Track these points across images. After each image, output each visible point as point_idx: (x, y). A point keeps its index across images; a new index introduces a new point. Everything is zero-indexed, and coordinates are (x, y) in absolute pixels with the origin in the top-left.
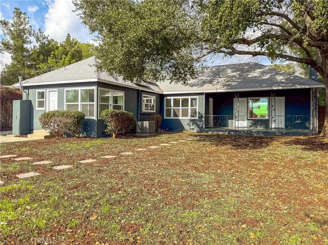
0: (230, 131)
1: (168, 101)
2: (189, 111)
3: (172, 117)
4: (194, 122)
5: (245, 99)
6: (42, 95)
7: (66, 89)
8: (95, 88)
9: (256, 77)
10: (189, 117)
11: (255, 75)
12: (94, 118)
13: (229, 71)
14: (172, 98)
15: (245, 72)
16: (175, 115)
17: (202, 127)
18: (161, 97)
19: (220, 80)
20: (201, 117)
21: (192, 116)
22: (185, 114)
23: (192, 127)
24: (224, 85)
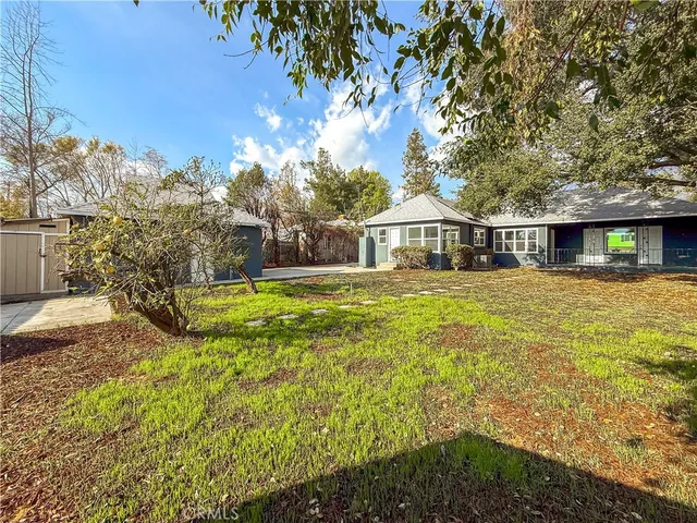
0: (582, 267)
1: (499, 234)
2: (526, 244)
3: (504, 251)
4: (533, 257)
5: (601, 230)
6: (383, 233)
7: (409, 227)
8: (438, 225)
9: (617, 203)
10: (526, 251)
11: (616, 201)
12: (439, 252)
13: (576, 197)
14: (503, 231)
15: (600, 198)
16: (508, 249)
17: (544, 263)
18: (490, 230)
19: (566, 209)
20: (542, 251)
21: (530, 250)
22: (521, 247)
23: (529, 262)
24: (574, 215)
